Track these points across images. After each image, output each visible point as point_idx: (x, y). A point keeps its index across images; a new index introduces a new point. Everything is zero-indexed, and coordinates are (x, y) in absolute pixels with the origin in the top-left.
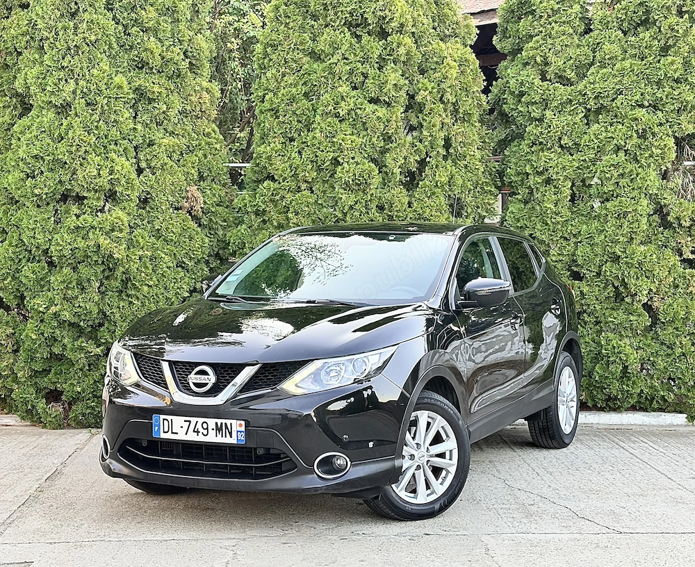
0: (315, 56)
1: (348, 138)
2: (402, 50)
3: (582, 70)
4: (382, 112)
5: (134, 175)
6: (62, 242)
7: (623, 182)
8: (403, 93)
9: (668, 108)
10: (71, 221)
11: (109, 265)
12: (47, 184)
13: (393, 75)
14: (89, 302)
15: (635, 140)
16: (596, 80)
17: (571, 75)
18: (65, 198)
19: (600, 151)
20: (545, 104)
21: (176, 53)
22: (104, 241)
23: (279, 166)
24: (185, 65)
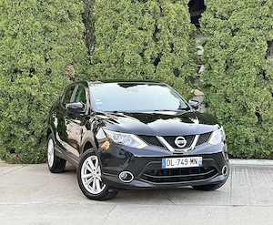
0: (118, 11)
1: (128, 44)
3: (229, 13)
4: (143, 33)
5: (43, 62)
6: (13, 89)
7: (244, 60)
8: (153, 25)
9: (264, 28)
10: (17, 81)
11: (31, 98)
12: (8, 66)
13: (147, 18)
14: (23, 113)
15: (250, 42)
16: (235, 18)
17: (225, 15)
18: (16, 71)
19: (236, 48)
20: (214, 28)
21: (62, 12)
22: (28, 89)
23: (103, 57)
24: (66, 16)
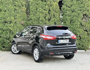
0: (37, 4)
1: (41, 15)
2: (48, 3)
3: (71, 6)
4: (45, 11)
5: (14, 19)
6: (5, 28)
7: (76, 20)
8: (48, 9)
9: (82, 11)
10: (6, 25)
11: (10, 31)
12: (3, 20)
13: (47, 7)
14: (8, 35)
15: (78, 15)
16: (73, 7)
17: (70, 6)
18: (5, 22)
19: (74, 16)
20: (67, 10)
21: (20, 4)
22: (10, 28)
23: (32, 18)
